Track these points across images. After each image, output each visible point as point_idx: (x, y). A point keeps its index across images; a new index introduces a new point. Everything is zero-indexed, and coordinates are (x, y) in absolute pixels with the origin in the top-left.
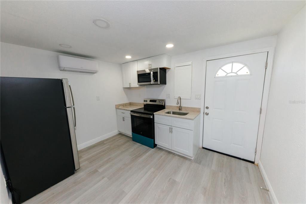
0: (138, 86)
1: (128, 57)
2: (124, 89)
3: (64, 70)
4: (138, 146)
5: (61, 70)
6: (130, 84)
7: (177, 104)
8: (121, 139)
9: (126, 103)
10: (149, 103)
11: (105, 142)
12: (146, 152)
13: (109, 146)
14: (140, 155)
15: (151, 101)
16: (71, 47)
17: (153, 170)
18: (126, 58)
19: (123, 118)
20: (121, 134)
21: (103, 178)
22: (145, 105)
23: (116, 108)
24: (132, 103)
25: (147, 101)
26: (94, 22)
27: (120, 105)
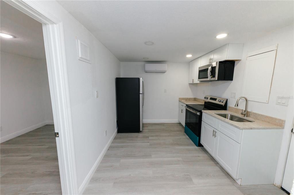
0: (198, 82)
1: (189, 56)
2: (189, 85)
3: (147, 72)
4: (185, 138)
5: (146, 72)
6: (193, 80)
7: (235, 106)
8: (177, 127)
9: (190, 98)
10: (209, 100)
11: (165, 125)
12: (188, 145)
13: (165, 128)
14: (180, 145)
15: (211, 99)
16: (148, 58)
17: (180, 159)
18: (187, 58)
19: (182, 110)
20: (180, 124)
21: (148, 142)
22: (205, 102)
23: (179, 101)
24: (197, 98)
25: (207, 98)
26: (145, 43)
27: (183, 99)
